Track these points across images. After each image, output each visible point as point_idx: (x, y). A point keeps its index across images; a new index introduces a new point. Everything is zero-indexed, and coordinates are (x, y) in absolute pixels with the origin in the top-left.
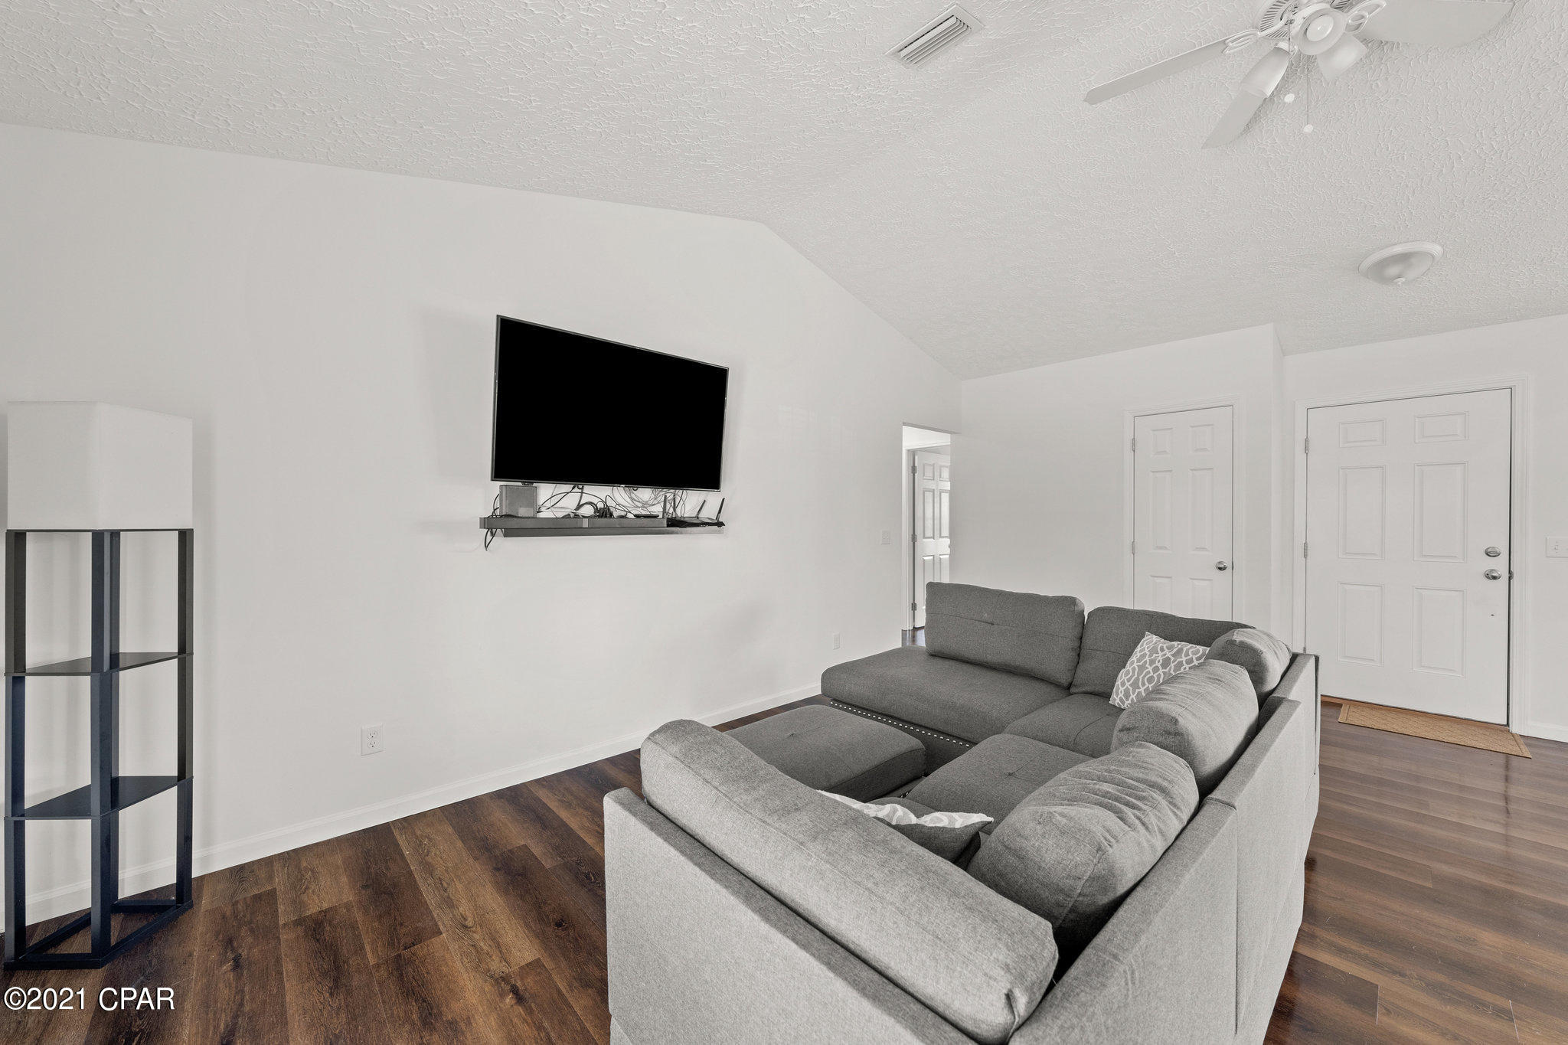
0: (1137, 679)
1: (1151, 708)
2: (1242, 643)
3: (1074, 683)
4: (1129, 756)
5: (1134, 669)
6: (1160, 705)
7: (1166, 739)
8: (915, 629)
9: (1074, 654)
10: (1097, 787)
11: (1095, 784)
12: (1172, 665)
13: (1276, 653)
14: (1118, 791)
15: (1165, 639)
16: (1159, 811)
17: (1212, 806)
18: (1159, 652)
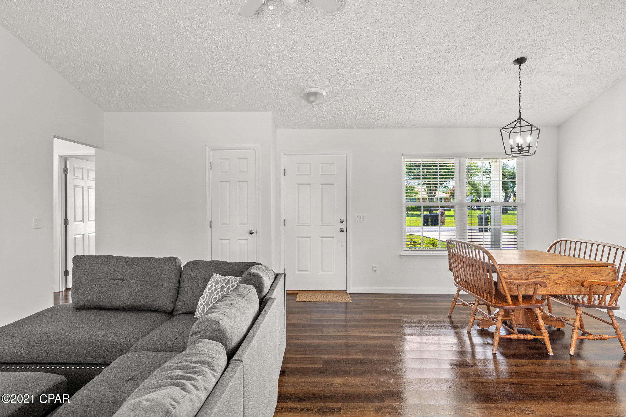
0: (209, 300)
1: (207, 318)
2: (254, 273)
3: (176, 309)
4: (193, 349)
5: (207, 295)
6: (212, 316)
7: (213, 334)
8: (67, 290)
9: (175, 292)
10: (173, 374)
11: (172, 372)
12: (225, 289)
13: (269, 276)
14: (185, 372)
15: (222, 275)
16: (205, 377)
17: (232, 364)
18: (219, 283)
